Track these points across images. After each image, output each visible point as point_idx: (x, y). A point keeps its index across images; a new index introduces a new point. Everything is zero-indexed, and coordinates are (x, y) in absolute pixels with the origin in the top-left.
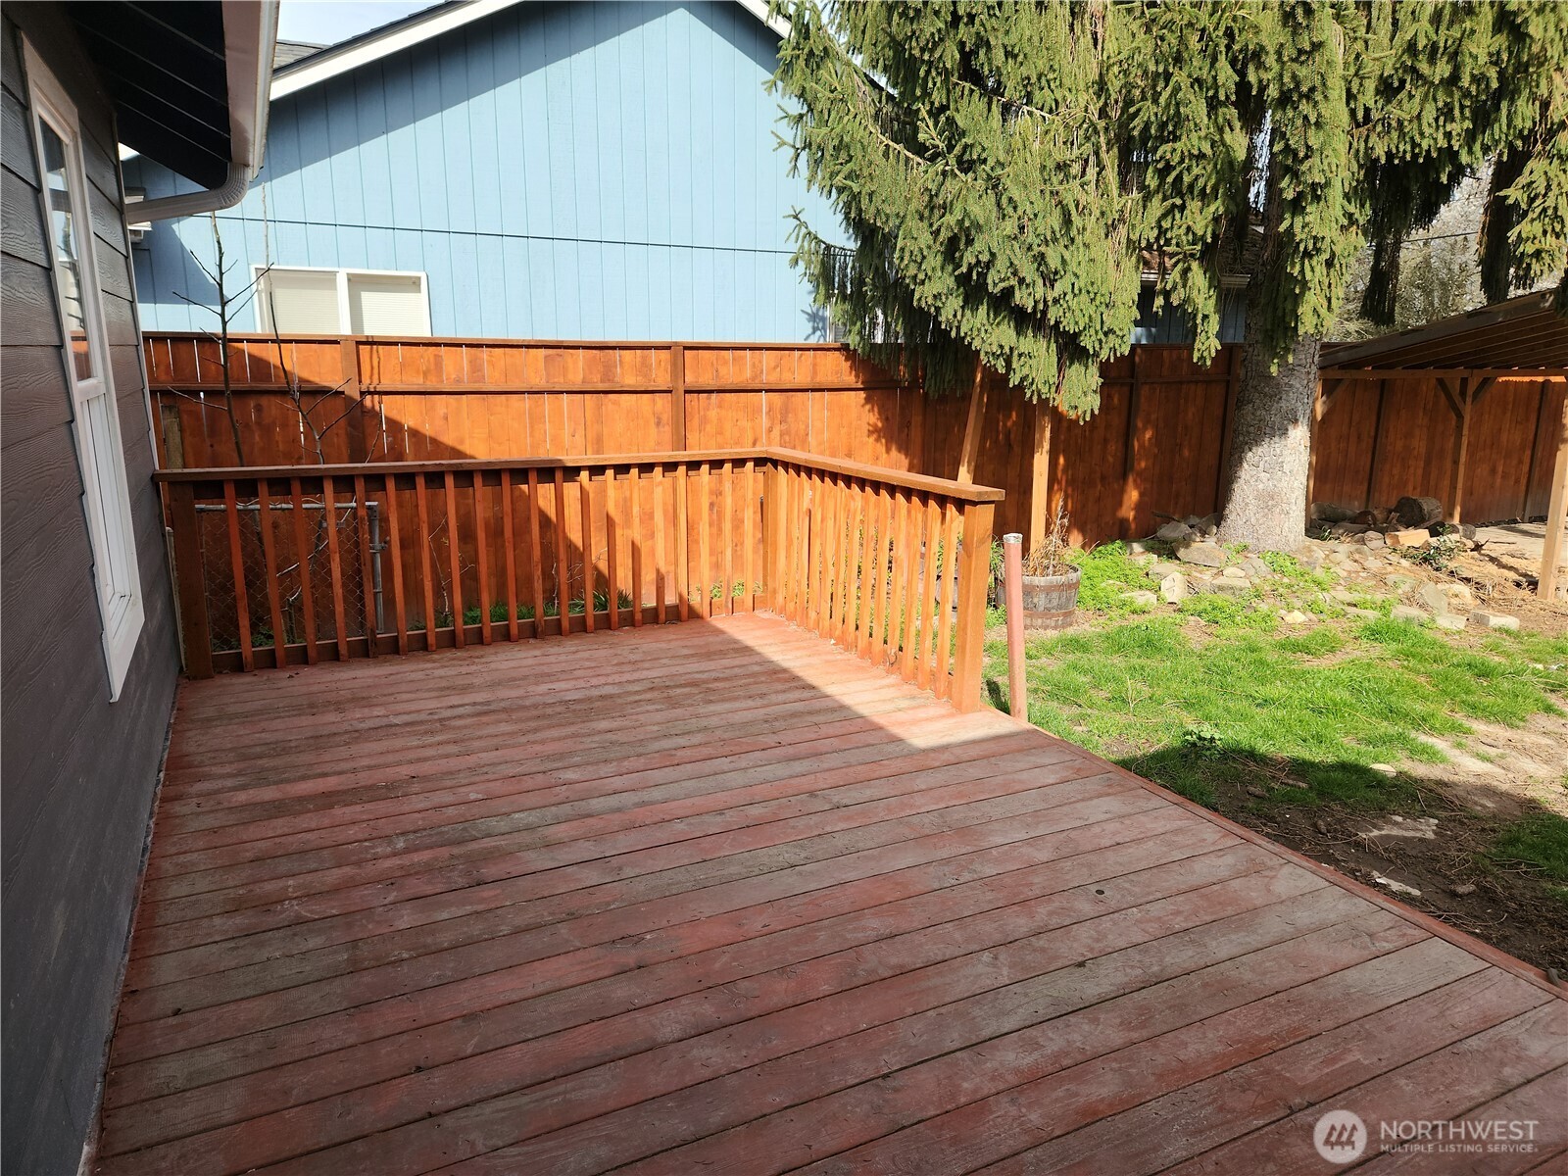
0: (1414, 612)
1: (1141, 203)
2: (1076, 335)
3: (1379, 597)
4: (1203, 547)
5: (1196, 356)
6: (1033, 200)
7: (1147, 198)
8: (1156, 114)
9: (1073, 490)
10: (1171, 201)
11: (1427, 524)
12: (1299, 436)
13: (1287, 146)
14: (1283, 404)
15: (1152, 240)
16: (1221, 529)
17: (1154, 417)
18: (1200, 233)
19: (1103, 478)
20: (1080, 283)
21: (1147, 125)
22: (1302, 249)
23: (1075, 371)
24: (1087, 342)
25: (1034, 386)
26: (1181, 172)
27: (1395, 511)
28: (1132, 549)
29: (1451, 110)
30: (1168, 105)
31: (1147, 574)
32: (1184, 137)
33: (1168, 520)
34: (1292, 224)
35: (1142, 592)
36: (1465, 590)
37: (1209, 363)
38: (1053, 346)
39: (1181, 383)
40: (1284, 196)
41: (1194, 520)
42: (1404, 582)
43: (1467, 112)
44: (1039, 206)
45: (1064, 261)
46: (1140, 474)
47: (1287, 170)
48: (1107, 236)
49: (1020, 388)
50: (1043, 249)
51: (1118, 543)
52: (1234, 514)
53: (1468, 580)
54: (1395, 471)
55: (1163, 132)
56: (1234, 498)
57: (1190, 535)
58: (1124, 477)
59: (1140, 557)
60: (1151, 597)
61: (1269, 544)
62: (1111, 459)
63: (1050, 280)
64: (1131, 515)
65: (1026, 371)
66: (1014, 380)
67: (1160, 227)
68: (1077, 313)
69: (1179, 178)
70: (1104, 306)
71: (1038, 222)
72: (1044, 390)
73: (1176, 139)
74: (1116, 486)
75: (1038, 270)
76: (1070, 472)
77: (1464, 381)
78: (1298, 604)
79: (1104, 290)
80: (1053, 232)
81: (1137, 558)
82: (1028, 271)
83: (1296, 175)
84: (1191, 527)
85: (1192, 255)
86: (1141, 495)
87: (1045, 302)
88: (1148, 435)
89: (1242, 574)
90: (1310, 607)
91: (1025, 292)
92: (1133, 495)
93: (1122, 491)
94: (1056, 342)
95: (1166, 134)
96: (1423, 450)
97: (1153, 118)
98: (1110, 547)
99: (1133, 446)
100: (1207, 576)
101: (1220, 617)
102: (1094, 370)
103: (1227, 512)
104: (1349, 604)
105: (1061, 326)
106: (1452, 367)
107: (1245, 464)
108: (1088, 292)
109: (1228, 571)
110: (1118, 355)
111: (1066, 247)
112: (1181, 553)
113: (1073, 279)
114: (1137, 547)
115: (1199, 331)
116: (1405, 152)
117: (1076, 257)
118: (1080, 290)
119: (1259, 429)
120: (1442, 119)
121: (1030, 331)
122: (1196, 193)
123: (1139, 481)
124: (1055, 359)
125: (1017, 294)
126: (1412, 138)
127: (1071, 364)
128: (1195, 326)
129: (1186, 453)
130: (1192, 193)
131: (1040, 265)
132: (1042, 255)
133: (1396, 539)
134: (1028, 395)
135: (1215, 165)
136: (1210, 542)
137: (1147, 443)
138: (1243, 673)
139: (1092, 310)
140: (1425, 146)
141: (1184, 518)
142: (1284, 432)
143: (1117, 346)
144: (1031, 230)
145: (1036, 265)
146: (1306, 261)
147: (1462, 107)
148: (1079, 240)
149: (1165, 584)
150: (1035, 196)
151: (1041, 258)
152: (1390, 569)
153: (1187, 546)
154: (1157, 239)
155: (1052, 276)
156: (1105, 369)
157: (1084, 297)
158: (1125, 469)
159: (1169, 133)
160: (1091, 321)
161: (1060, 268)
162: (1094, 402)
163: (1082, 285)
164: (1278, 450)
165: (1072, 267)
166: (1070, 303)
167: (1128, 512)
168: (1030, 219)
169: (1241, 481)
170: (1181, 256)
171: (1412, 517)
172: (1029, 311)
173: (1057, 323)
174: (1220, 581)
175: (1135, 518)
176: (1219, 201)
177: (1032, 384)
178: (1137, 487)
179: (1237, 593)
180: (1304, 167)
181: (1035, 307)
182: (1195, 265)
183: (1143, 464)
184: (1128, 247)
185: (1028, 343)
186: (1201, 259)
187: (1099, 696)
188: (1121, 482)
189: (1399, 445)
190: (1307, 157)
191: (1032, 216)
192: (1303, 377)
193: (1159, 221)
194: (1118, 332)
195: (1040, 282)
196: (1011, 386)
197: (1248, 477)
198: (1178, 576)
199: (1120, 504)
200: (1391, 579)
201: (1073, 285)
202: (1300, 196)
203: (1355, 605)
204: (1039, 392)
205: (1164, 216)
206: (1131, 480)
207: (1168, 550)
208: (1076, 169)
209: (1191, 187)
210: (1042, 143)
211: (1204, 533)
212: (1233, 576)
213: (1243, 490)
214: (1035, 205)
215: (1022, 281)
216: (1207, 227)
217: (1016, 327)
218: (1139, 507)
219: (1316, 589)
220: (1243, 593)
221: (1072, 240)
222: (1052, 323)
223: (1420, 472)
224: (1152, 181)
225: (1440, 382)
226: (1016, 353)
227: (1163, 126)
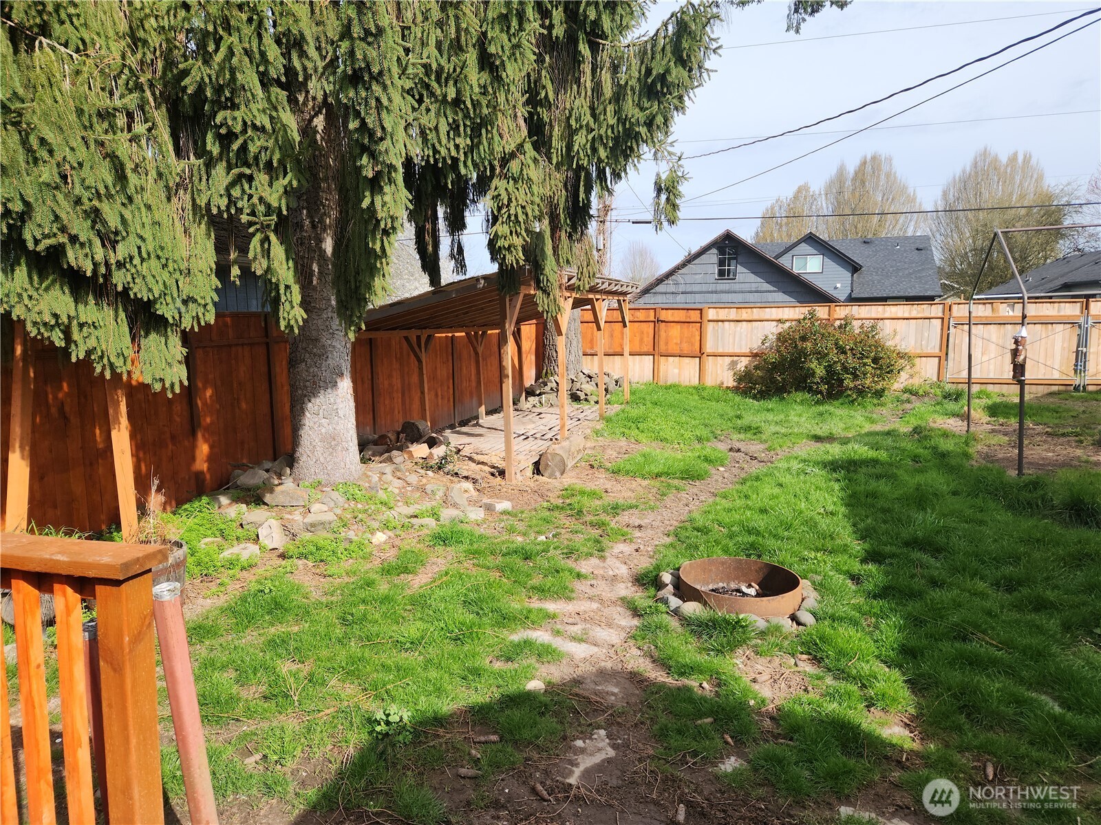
0: (453, 512)
1: (203, 169)
2: (150, 303)
3: (426, 505)
4: (286, 488)
5: (283, 324)
6: (74, 145)
7: (210, 165)
8: (209, 76)
9: (145, 453)
10: (235, 171)
11: (424, 439)
12: (345, 386)
13: (363, 123)
14: (330, 361)
15: (223, 208)
16: (295, 470)
17: (211, 376)
18: (275, 204)
19: (173, 437)
20: (150, 246)
21: (201, 88)
22: (382, 226)
23: (153, 341)
24: (167, 310)
25: (105, 360)
26: (245, 141)
27: (402, 432)
28: (220, 503)
29: (458, 126)
30: (222, 69)
31: (241, 525)
32: (243, 107)
33: (244, 468)
34: (372, 202)
35: (242, 546)
36: (468, 485)
37: (296, 331)
38: (122, 315)
39: (230, 346)
40: (364, 173)
41: (268, 465)
42: (438, 490)
43: (468, 130)
44: (82, 153)
45: (124, 221)
46: (207, 429)
47: (364, 149)
48: (169, 199)
49: (86, 363)
50: (96, 203)
51: (205, 499)
52: (305, 456)
53: (467, 478)
54: (387, 402)
55: (220, 97)
56: (302, 443)
57: (268, 479)
58: (193, 433)
59: (230, 510)
60: (253, 549)
61: (338, 477)
62: (178, 419)
63: (110, 239)
64: (205, 467)
65: (92, 343)
66: (77, 354)
67: (229, 196)
68: (149, 279)
69: (244, 148)
70: (178, 273)
71: (85, 172)
72: (118, 363)
73: (235, 107)
74: (186, 443)
75: (93, 228)
76: (139, 437)
77: (418, 338)
78: (375, 525)
79: (177, 256)
80: (106, 187)
81: (228, 510)
82: (82, 228)
83: (373, 156)
84: (267, 471)
85: (268, 226)
86: (211, 447)
87: (107, 264)
88: (209, 393)
89: (325, 508)
90: (386, 526)
91: (81, 253)
92: (203, 449)
93: (193, 447)
94: (125, 310)
95: (223, 99)
96: (399, 385)
97: (207, 80)
98: (196, 504)
99: (197, 404)
100: (297, 517)
101: (325, 554)
102: (175, 340)
103: (298, 454)
104: (411, 517)
105: (132, 294)
106: (410, 328)
107: (307, 414)
108: (158, 257)
109: (315, 507)
110: (203, 323)
111: (123, 204)
112: (268, 498)
113: (139, 242)
114: (224, 500)
115: (283, 300)
116: (428, 156)
117: (139, 220)
118: (149, 254)
119: (314, 383)
120: (452, 133)
121: (91, 297)
122: (262, 166)
123: (207, 436)
124: (127, 329)
125: (71, 254)
126: (433, 146)
127: (146, 336)
128: (278, 296)
129: (244, 406)
130: (257, 165)
131: (94, 222)
132: (96, 211)
133: (411, 455)
134: (98, 370)
135: (276, 140)
136: (288, 484)
137: (208, 401)
138: (377, 616)
139: (166, 275)
140: (443, 154)
141: (257, 463)
142: (335, 385)
143: (201, 315)
144: (76, 180)
145: (89, 222)
146: (385, 238)
147: (465, 125)
148: (137, 199)
149: (262, 532)
150: (77, 143)
151: (95, 215)
152: (424, 481)
153: (271, 491)
154: (228, 207)
155: (112, 236)
156: (187, 338)
157: (153, 262)
158: (193, 426)
159: (227, 99)
160: (166, 288)
161: (120, 228)
162: (177, 375)
163: (151, 249)
164: (332, 400)
165: (135, 227)
166: (139, 267)
167: (201, 465)
168: (73, 168)
169: (306, 428)
170: (258, 226)
171: (412, 435)
172: (89, 274)
173: (126, 290)
174: (310, 519)
175: (209, 469)
176: (289, 176)
177: (101, 357)
178: (206, 440)
179: (327, 526)
180: (382, 147)
181: (95, 271)
182: (273, 237)
183: (208, 420)
184: (194, 214)
185: (90, 311)
186: (276, 231)
187: (251, 693)
188: (191, 439)
189: (386, 383)
190: (382, 139)
191: (76, 165)
192: (342, 339)
193: (228, 189)
194: (199, 300)
195: (97, 242)
196: (74, 359)
197: (311, 424)
198: (274, 523)
199: (193, 459)
200: (429, 488)
201: (139, 248)
202: (378, 175)
203: (416, 517)
204: (111, 365)
205: (232, 184)
206: (200, 435)
207: (255, 497)
208: (121, 121)
209: (256, 158)
210: (73, 84)
211: (280, 476)
212: (320, 512)
213: (309, 435)
214: (78, 153)
215: (74, 239)
216: (280, 200)
217: (72, 293)
218: (211, 459)
219: (384, 509)
220: (332, 525)
221: (130, 199)
222: (120, 288)
223: (400, 400)
224: (213, 147)
225: (406, 338)
226: (75, 323)
227: (219, 90)
